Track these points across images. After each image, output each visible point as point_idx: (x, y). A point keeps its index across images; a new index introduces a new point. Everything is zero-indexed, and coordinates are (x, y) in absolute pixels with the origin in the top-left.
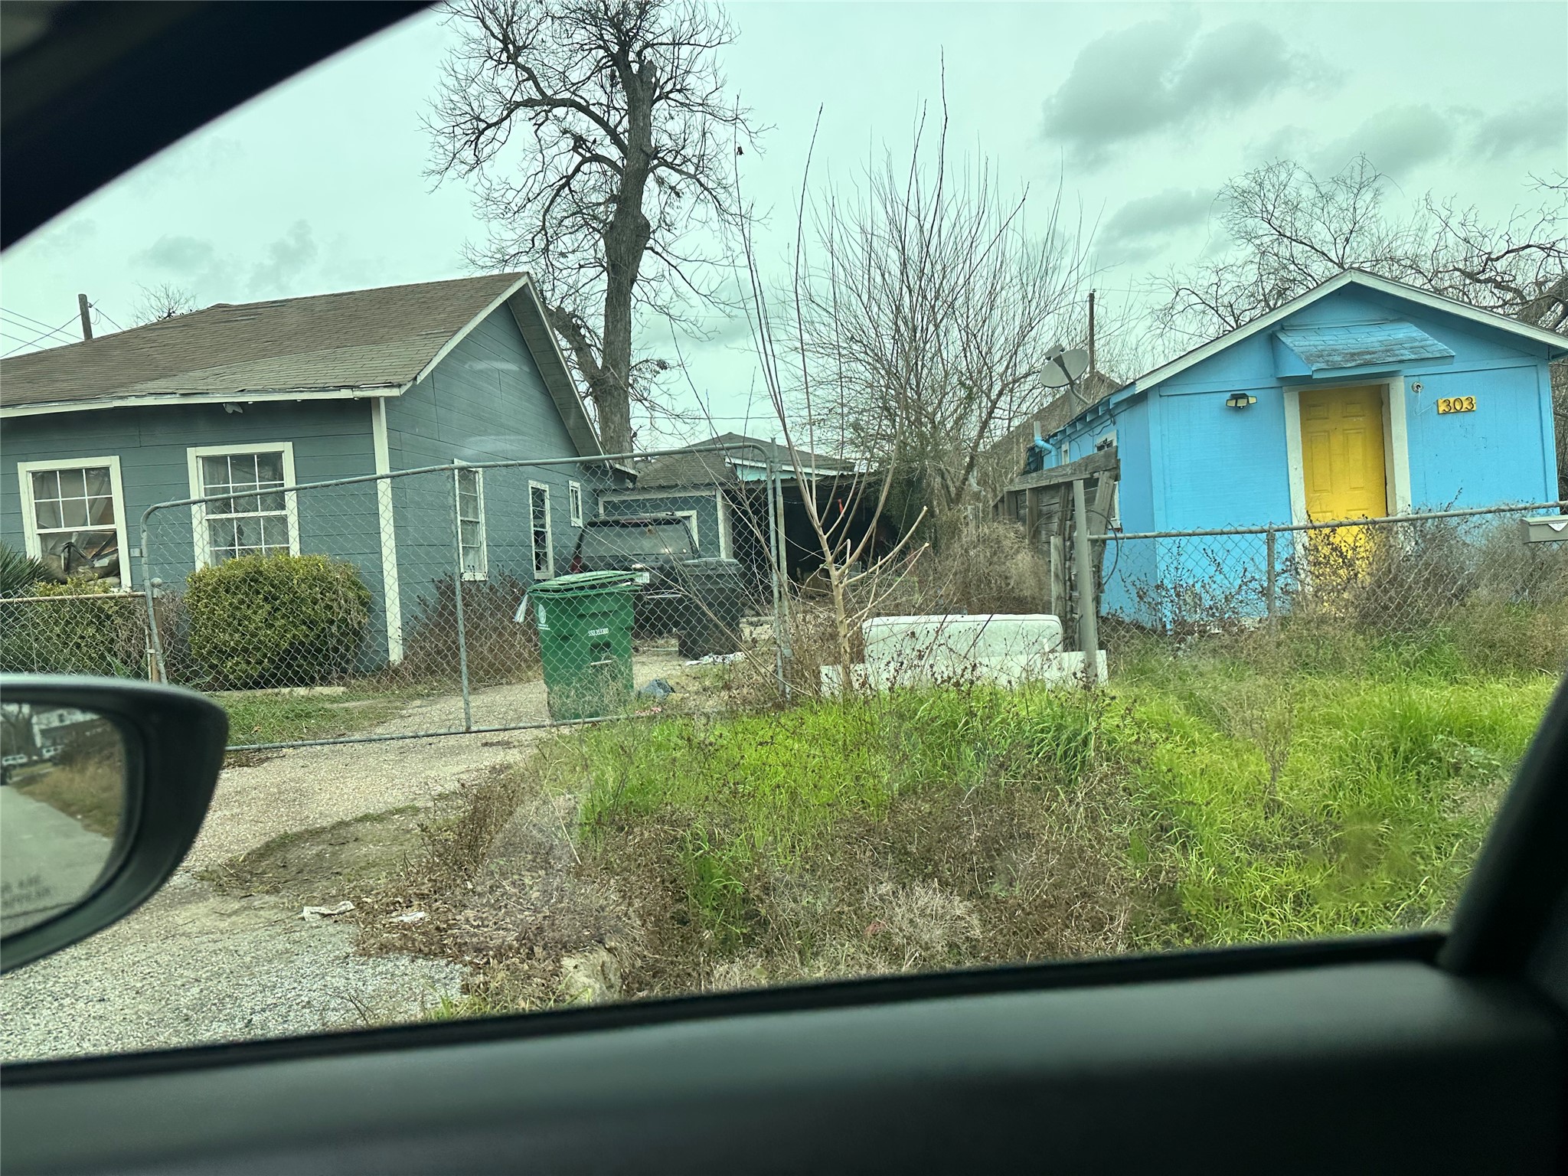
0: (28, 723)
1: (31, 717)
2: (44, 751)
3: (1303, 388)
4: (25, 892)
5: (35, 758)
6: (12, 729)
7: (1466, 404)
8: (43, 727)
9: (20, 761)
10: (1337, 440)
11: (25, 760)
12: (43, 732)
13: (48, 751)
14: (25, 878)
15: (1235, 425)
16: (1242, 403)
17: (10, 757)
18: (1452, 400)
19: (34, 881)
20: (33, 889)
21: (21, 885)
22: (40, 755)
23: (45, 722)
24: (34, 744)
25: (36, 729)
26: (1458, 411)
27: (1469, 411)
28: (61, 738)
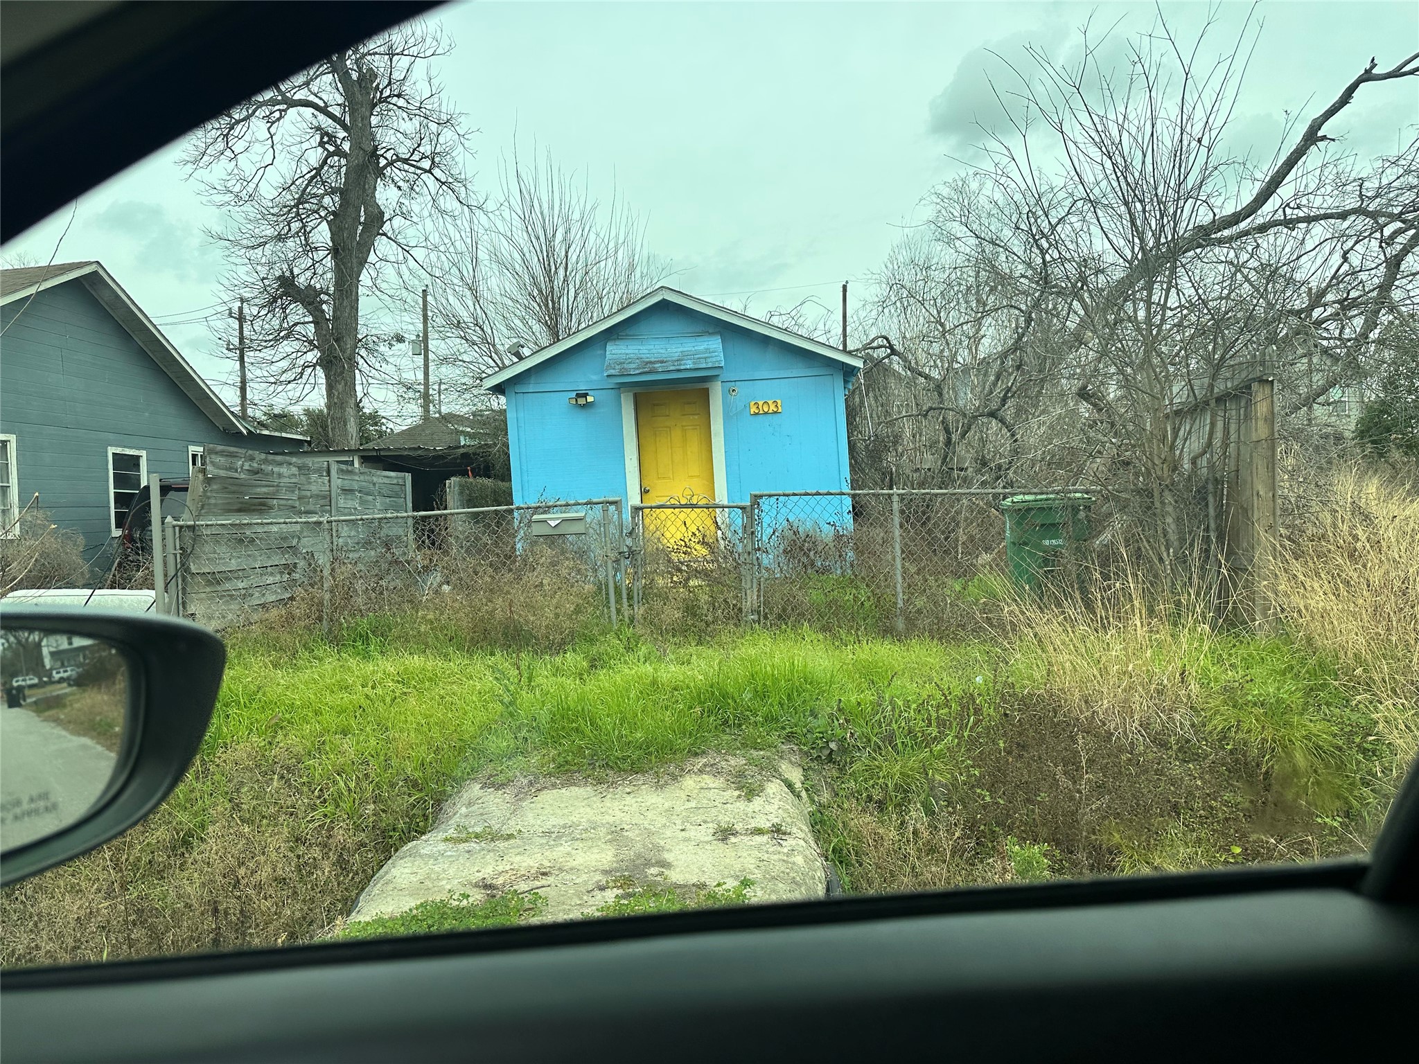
0: (38, 646)
1: (41, 640)
2: (54, 672)
3: (638, 390)
4: (33, 806)
5: (45, 679)
6: (21, 649)
7: (773, 408)
8: (52, 649)
9: (29, 682)
10: (677, 434)
11: (36, 681)
12: (52, 654)
13: (58, 673)
14: (34, 793)
15: (580, 422)
16: (582, 401)
17: (20, 678)
18: (761, 403)
19: (44, 796)
20: (42, 804)
21: (32, 800)
22: (50, 676)
23: (55, 645)
24: (44, 666)
25: (45, 651)
26: (766, 413)
27: (775, 412)
28: (69, 660)
